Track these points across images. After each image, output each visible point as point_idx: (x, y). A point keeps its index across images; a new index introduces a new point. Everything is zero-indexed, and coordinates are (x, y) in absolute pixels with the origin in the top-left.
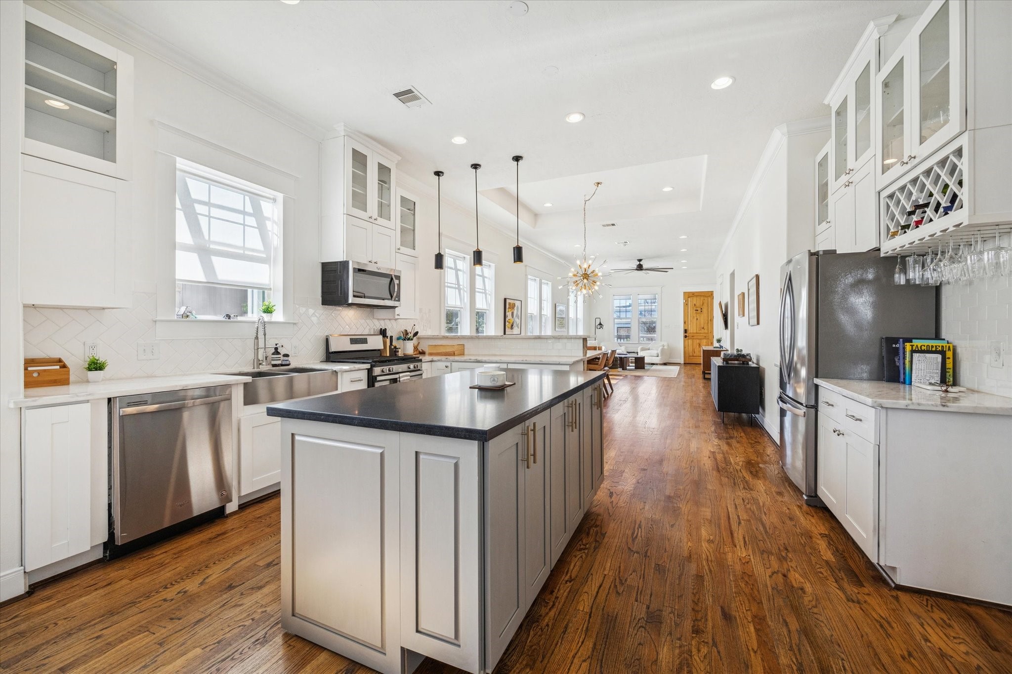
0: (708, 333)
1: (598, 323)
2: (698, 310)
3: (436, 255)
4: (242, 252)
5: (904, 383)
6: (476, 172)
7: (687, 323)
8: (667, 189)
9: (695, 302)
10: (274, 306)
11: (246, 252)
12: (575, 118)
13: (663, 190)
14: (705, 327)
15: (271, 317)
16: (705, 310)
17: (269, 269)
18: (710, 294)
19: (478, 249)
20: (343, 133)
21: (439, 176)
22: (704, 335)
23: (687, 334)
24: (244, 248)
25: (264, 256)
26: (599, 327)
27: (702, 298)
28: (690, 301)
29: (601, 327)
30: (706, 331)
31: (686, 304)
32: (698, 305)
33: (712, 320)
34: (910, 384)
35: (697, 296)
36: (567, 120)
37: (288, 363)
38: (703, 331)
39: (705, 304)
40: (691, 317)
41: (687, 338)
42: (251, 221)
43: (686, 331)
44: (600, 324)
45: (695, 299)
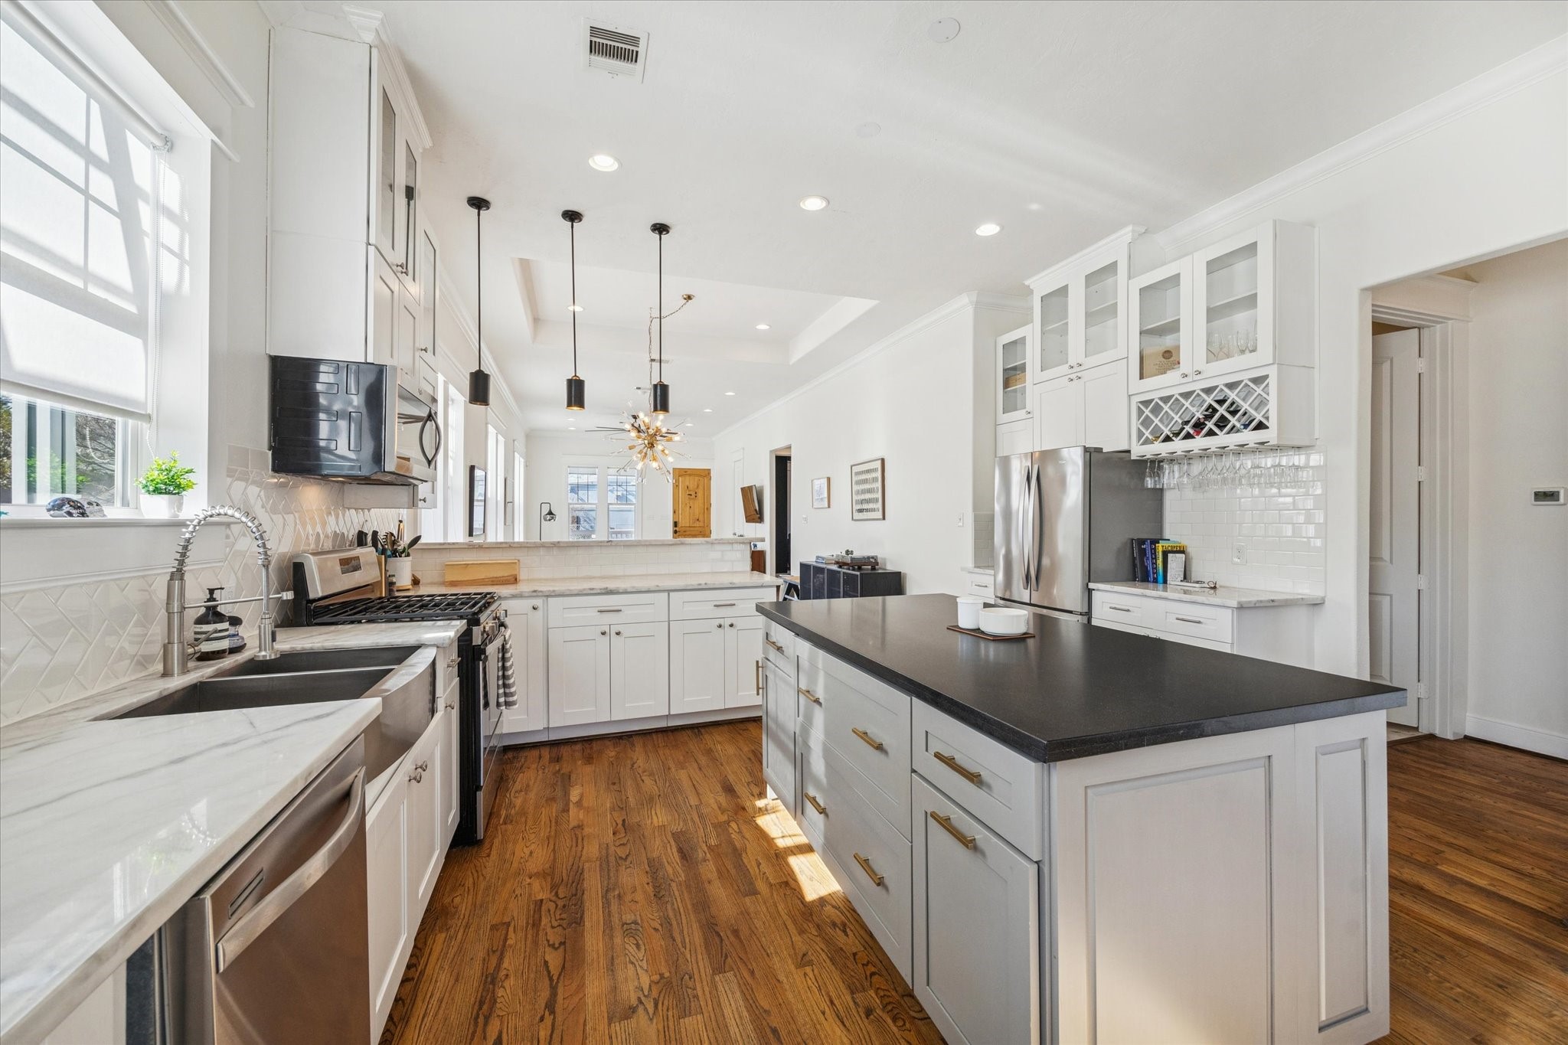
0: (704, 527)
1: (545, 511)
2: (692, 495)
3: (471, 374)
4: (80, 284)
5: (1155, 581)
6: (572, 227)
7: (677, 512)
8: (763, 327)
9: (687, 483)
10: (191, 471)
11: (93, 290)
12: (813, 204)
13: (757, 327)
14: (701, 519)
15: (180, 507)
16: (700, 495)
17: (143, 356)
18: (707, 472)
19: (576, 376)
20: (369, 37)
21: (479, 208)
22: (700, 529)
23: (677, 529)
24: (83, 272)
25: (133, 309)
26: (549, 517)
27: (697, 478)
28: (682, 482)
29: (553, 518)
30: (701, 524)
31: (676, 486)
32: (691, 487)
33: (708, 509)
34: (1165, 581)
35: (690, 475)
36: (802, 205)
37: (236, 642)
38: (697, 524)
39: (701, 487)
40: (682, 504)
41: (678, 534)
42: (103, 186)
43: (675, 524)
44: (550, 513)
45: (687, 478)
